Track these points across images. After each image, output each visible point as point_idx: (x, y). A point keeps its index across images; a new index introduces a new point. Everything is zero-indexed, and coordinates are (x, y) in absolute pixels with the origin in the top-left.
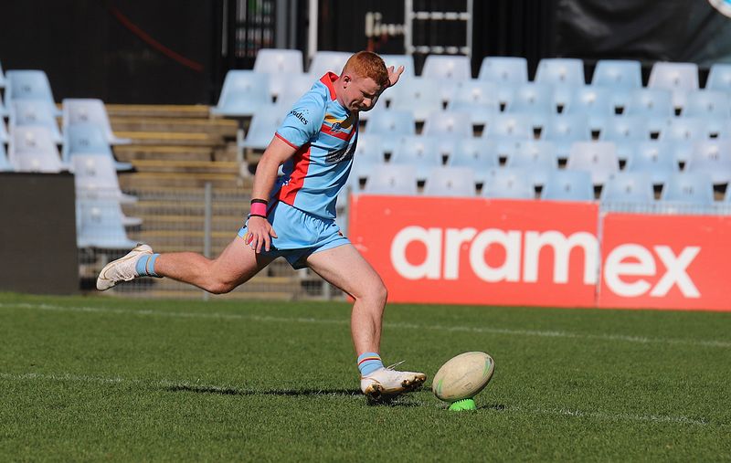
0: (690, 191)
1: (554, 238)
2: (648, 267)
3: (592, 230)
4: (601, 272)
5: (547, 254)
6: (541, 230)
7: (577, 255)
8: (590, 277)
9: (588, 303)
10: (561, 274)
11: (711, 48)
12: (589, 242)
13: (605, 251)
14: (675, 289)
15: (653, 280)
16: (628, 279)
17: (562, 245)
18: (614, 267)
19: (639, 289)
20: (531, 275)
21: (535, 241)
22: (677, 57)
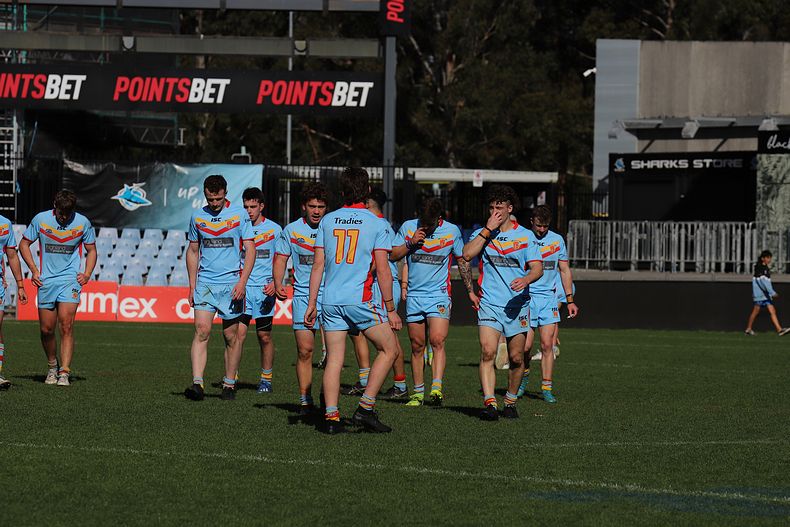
0: (133, 277)
1: (99, 295)
2: (137, 306)
3: (115, 293)
4: (118, 310)
5: (97, 302)
6: (95, 292)
7: (109, 302)
8: (114, 310)
9: (114, 320)
10: (103, 309)
11: (121, 222)
12: (114, 297)
13: (120, 301)
14: (147, 315)
15: (139, 311)
16: (128, 311)
17: (103, 298)
18: (123, 307)
19: (133, 315)
20: (91, 310)
21: (93, 296)
22: (108, 226)
